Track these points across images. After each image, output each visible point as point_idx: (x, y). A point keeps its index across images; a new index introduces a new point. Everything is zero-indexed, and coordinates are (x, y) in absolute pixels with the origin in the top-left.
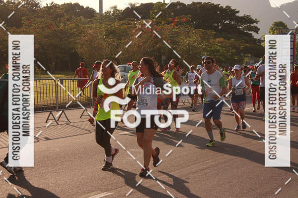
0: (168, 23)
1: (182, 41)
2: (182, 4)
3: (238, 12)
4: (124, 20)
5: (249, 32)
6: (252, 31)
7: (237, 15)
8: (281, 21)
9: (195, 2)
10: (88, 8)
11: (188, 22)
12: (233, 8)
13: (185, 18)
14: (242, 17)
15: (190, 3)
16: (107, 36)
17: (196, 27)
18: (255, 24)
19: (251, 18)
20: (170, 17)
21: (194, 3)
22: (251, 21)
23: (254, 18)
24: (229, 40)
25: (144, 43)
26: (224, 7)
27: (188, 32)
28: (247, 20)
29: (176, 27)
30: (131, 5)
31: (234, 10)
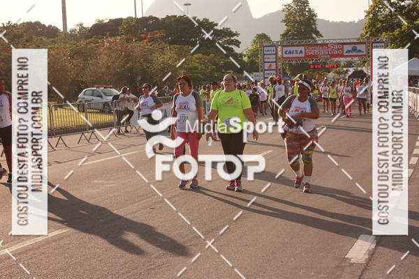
0: (141, 39)
1: (156, 59)
2: (155, 18)
3: (216, 25)
4: (91, 38)
5: (230, 46)
6: (232, 44)
7: (216, 28)
8: (264, 32)
9: (170, 15)
10: (50, 26)
11: (163, 38)
12: (210, 21)
13: (158, 34)
14: (221, 30)
15: (164, 17)
16: (72, 57)
17: (171, 43)
18: (235, 38)
19: (230, 31)
20: (142, 33)
21: (168, 17)
22: (231, 34)
23: (234, 30)
24: (208, 55)
25: (113, 63)
26: (201, 20)
27: (163, 49)
28: (227, 33)
29: (149, 44)
30: (99, 21)
31: (212, 23)
